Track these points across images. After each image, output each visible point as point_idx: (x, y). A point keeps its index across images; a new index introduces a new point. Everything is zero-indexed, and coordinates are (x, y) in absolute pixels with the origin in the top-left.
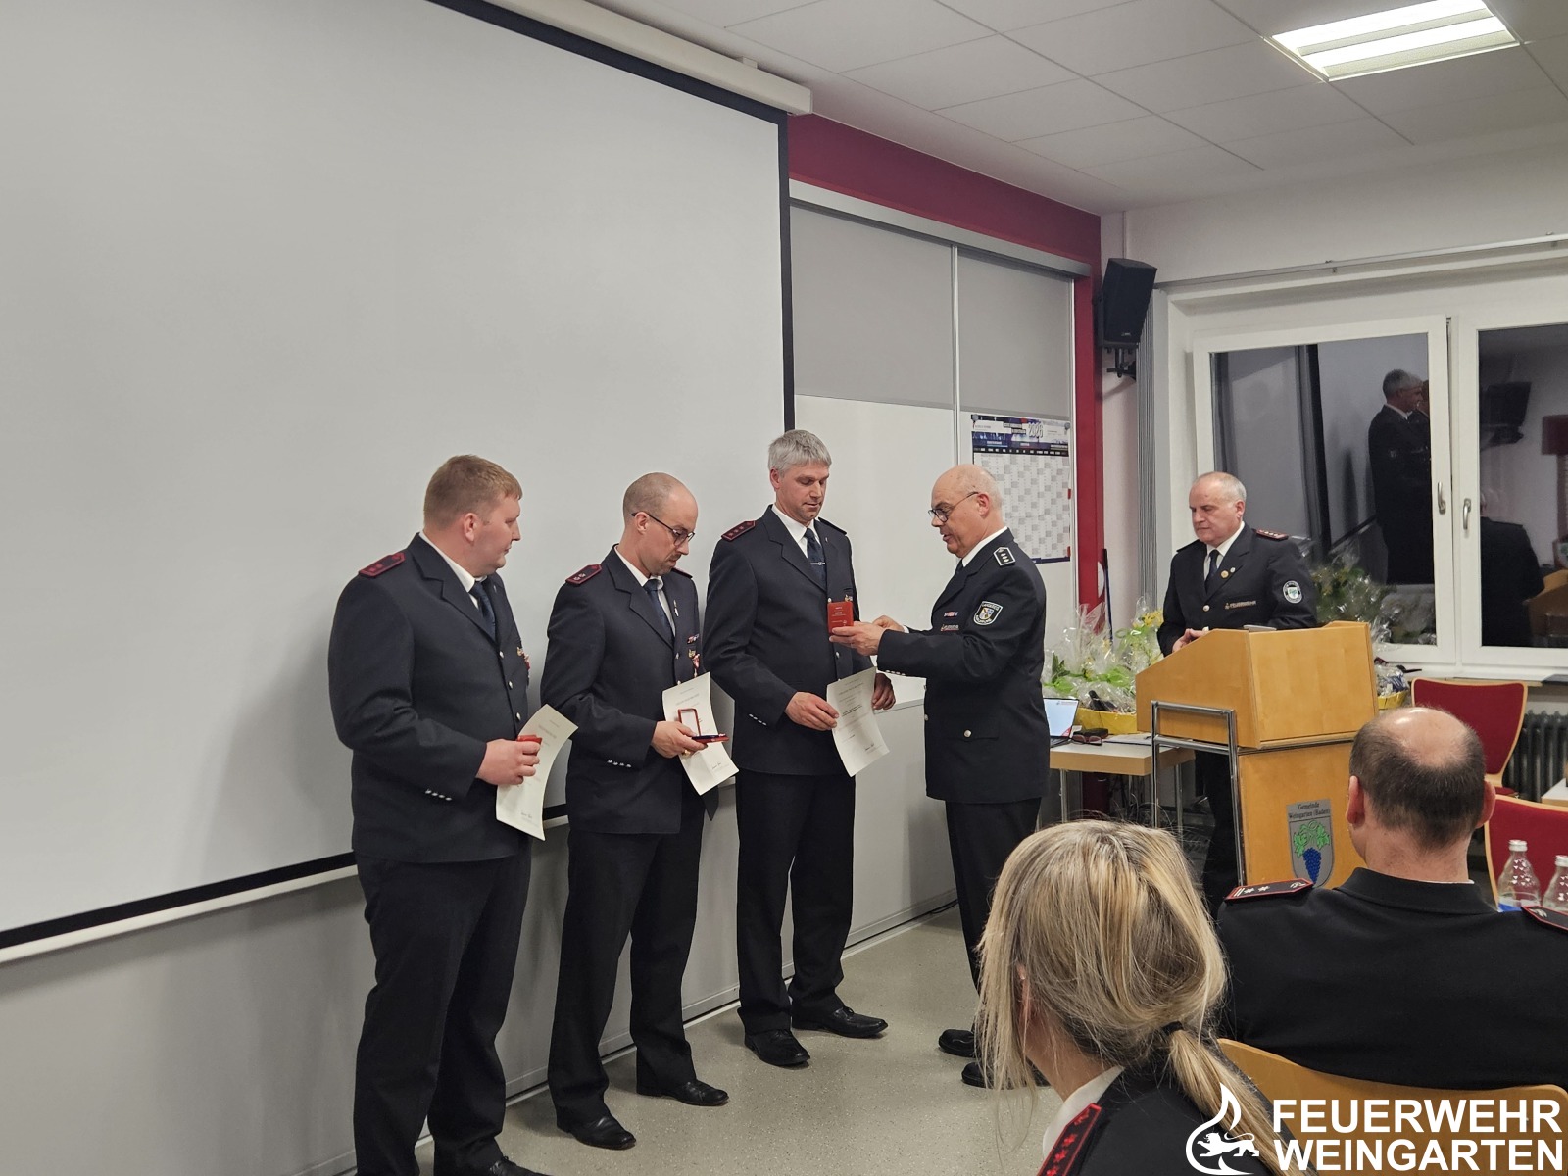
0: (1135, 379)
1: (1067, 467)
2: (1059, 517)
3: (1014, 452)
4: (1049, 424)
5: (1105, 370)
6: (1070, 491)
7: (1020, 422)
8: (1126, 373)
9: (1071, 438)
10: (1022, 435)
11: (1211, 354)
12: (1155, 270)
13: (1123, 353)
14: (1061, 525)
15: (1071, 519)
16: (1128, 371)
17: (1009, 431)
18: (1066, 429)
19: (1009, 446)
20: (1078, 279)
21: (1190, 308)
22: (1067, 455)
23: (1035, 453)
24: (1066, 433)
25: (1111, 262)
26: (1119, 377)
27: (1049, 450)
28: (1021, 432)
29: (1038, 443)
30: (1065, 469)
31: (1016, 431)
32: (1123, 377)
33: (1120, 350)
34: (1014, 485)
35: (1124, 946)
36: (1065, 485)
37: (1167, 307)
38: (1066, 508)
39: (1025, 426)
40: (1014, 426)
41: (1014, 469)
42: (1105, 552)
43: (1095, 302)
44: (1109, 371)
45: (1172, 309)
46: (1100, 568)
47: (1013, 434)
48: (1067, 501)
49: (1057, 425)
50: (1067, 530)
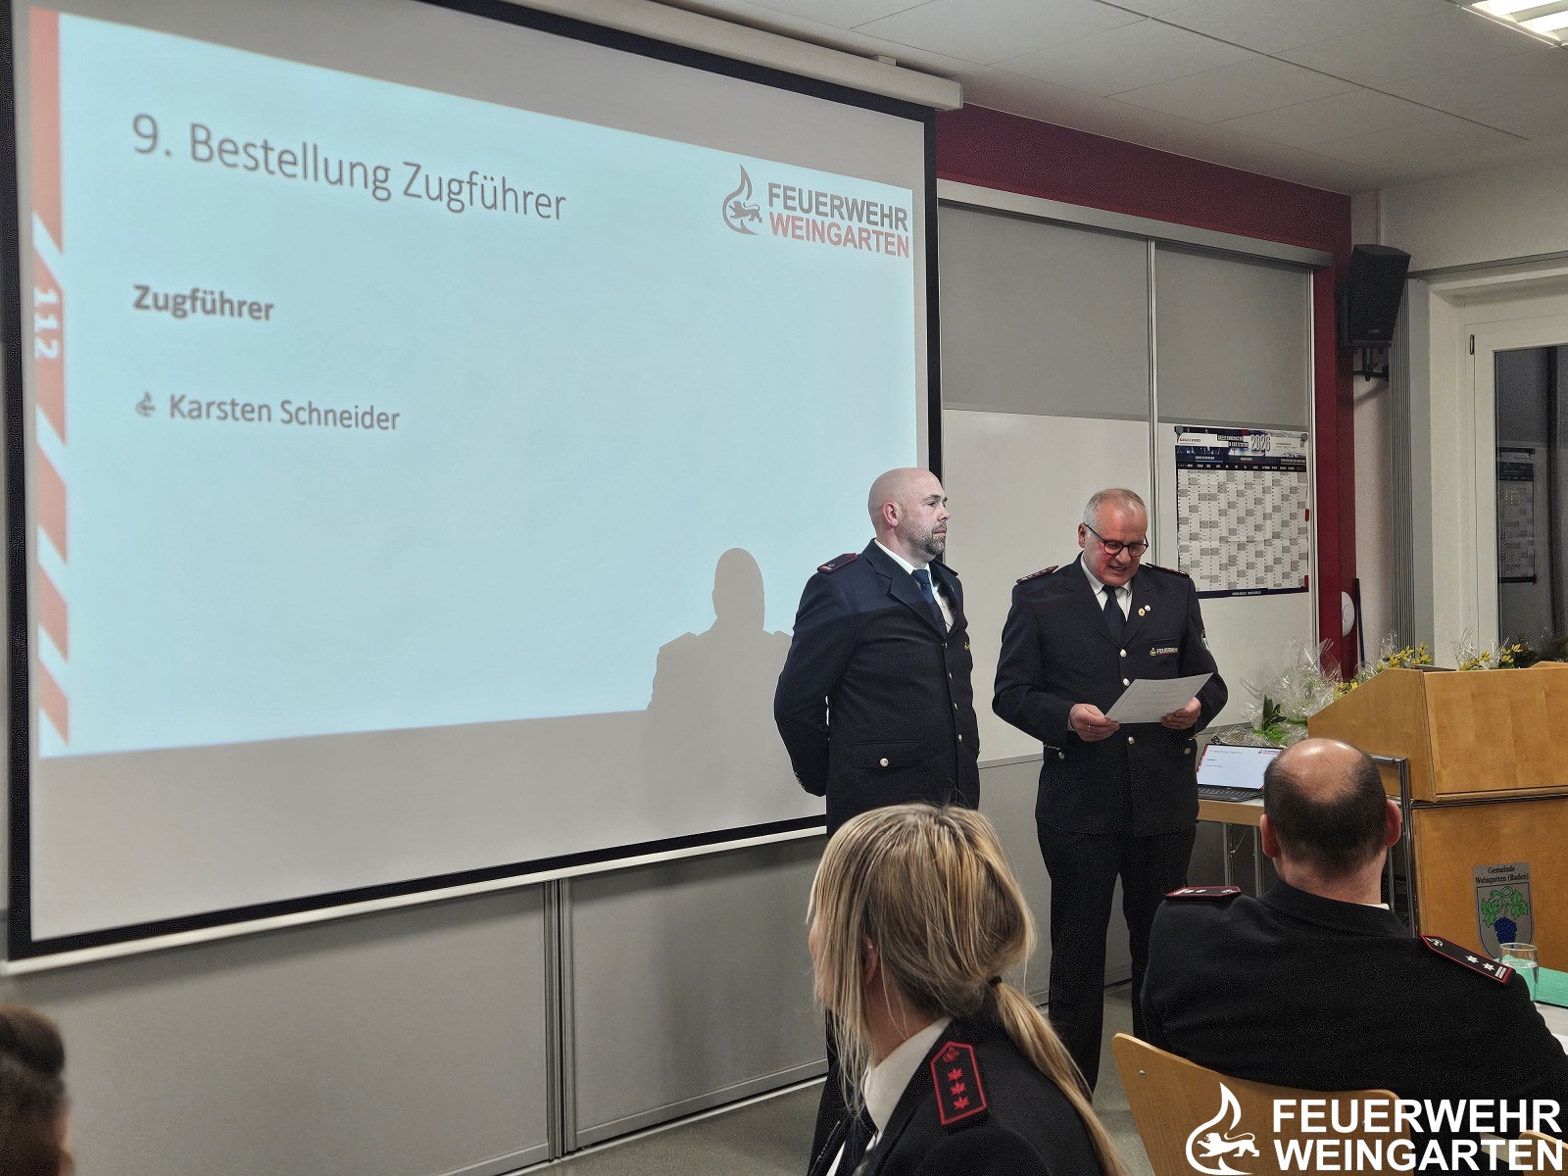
0: (1388, 381)
1: (1302, 485)
2: (1293, 542)
3: (1232, 468)
4: (1279, 435)
5: (1353, 373)
6: (1307, 511)
7: (1240, 433)
8: (1376, 375)
9: (1309, 451)
10: (1242, 449)
11: (1495, 351)
12: (1407, 258)
13: (1371, 354)
14: (1295, 550)
15: (1308, 543)
16: (1380, 373)
17: (1225, 444)
18: (1303, 440)
19: (1223, 460)
20: (1317, 270)
21: (1460, 299)
22: (1304, 469)
23: (1260, 469)
24: (1302, 446)
26: (1368, 380)
27: (1279, 466)
28: (1242, 445)
29: (1264, 457)
30: (1304, 488)
31: (1235, 444)
32: (1375, 380)
33: (1368, 350)
34: (1231, 505)
35: (971, 916)
36: (1301, 505)
37: (1428, 299)
38: (1302, 531)
39: (1246, 438)
40: (1231, 438)
41: (1231, 487)
42: (1357, 582)
43: (1338, 297)
44: (1359, 375)
45: (1436, 304)
46: (1346, 600)
47: (1230, 447)
48: (1303, 523)
49: (1290, 436)
50: (1304, 556)
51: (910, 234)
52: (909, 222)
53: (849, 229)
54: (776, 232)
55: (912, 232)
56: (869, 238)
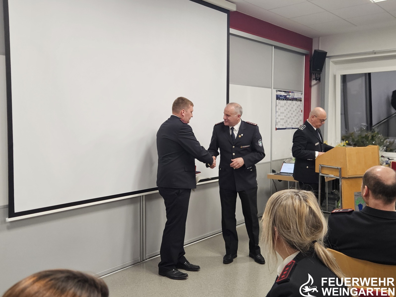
0: (320, 81)
1: (301, 104)
2: (299, 117)
3: (287, 100)
4: (297, 93)
5: (312, 79)
6: (302, 110)
7: (289, 92)
8: (318, 80)
9: (302, 97)
11: (341, 75)
12: (326, 53)
13: (317, 76)
14: (299, 119)
15: (302, 118)
16: (319, 79)
17: (286, 94)
18: (301, 94)
19: (286, 98)
20: (306, 55)
21: (336, 63)
22: (301, 101)
23: (293, 100)
25: (315, 51)
26: (316, 81)
27: (296, 100)
28: (289, 95)
29: (294, 98)
31: (288, 95)
32: (317, 81)
33: (317, 74)
34: (287, 108)
35: (303, 222)
36: (300, 109)
37: (330, 62)
38: (300, 115)
41: (287, 104)
43: (310, 61)
44: (313, 79)
48: (301, 113)
49: (299, 93)
50: (301, 121)
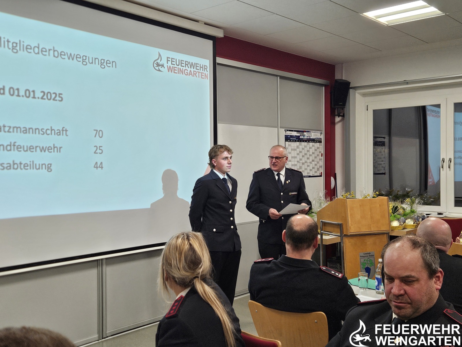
0: (344, 118)
1: (321, 146)
2: (318, 162)
3: (301, 141)
4: (314, 132)
5: (335, 115)
6: (322, 154)
7: (303, 132)
9: (322, 137)
10: (304, 136)
11: (373, 110)
12: (350, 83)
13: (340, 109)
14: (318, 165)
15: (322, 163)
16: (342, 115)
18: (321, 134)
19: (298, 139)
20: (326, 86)
21: (364, 95)
22: (321, 143)
23: (309, 142)
25: (337, 80)
26: (338, 117)
27: (314, 141)
29: (310, 138)
30: (321, 147)
31: (302, 135)
34: (300, 152)
36: (320, 152)
38: (320, 159)
39: (305, 133)
40: (300, 133)
41: (301, 147)
42: (335, 174)
43: (331, 94)
45: (357, 95)
46: (332, 179)
47: (300, 136)
48: (321, 157)
49: (317, 133)
50: (321, 167)
51: (208, 73)
52: (208, 69)
53: (191, 71)
54: (169, 71)
55: (209, 72)
56: (196, 73)
